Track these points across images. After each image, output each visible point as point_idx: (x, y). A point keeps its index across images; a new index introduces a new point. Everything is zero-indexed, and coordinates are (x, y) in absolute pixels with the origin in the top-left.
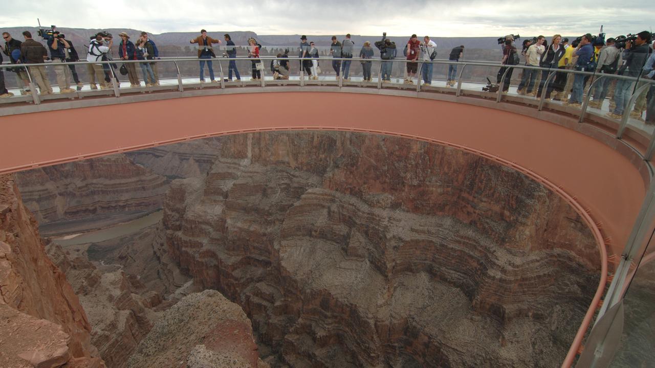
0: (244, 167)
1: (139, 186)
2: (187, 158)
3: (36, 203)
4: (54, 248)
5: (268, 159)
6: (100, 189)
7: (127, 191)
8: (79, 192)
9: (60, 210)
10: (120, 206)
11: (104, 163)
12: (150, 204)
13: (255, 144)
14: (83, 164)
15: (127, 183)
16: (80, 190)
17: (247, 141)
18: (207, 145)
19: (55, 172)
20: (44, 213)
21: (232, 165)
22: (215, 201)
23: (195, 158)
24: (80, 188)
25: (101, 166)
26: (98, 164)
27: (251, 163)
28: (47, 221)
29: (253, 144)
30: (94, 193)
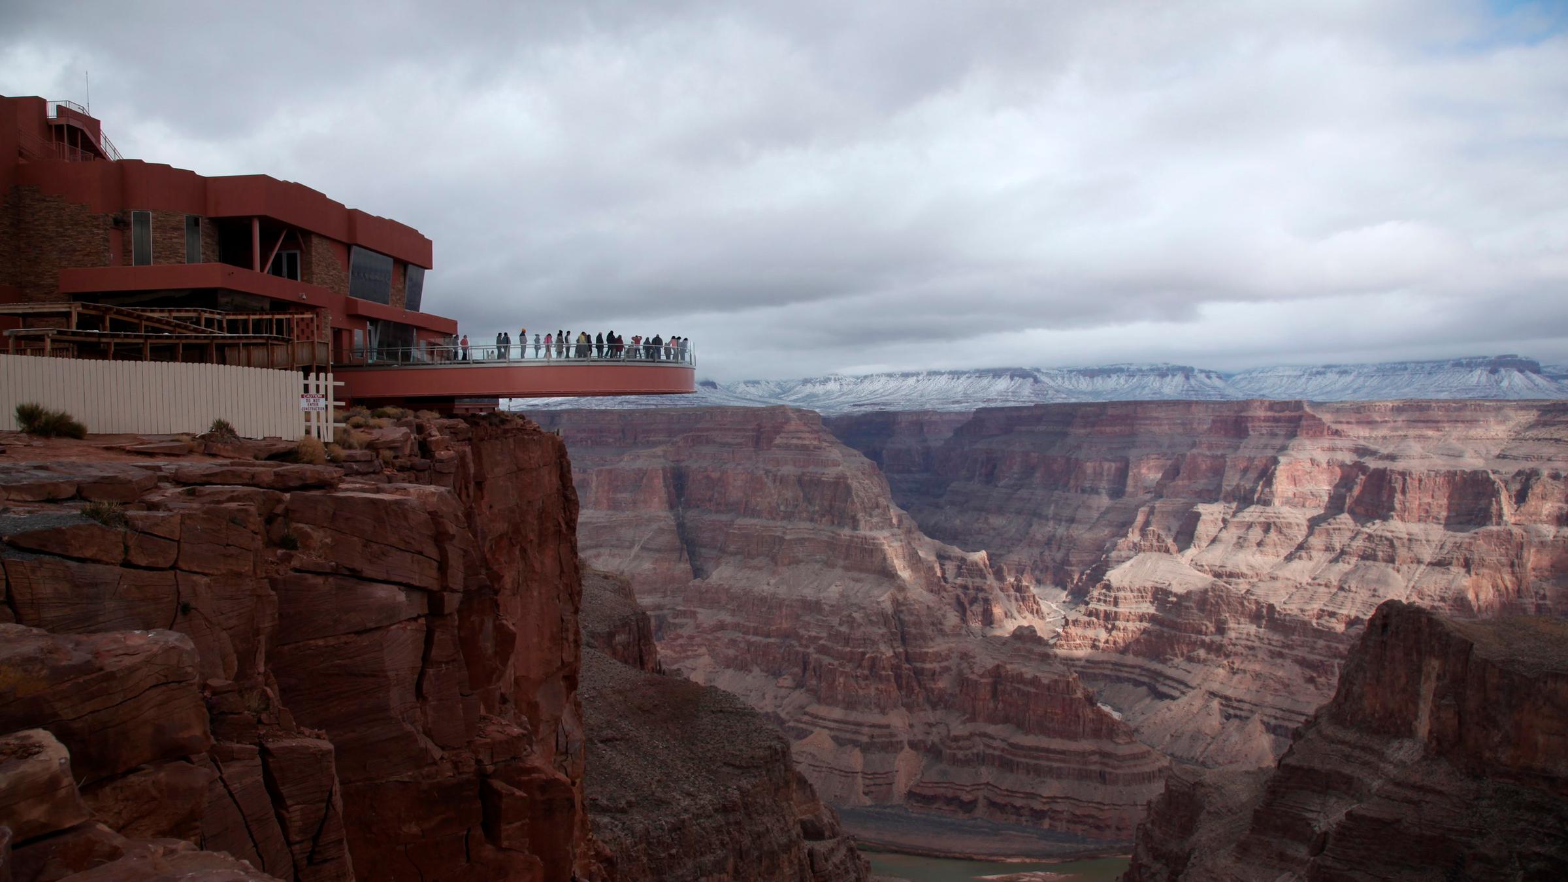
0: (1396, 766)
1: (1093, 767)
2: (1243, 713)
3: (859, 753)
4: (843, 850)
5: (1487, 754)
6: (997, 753)
7: (1058, 774)
8: (950, 748)
9: (901, 784)
10: (1032, 809)
11: (1021, 687)
12: (1108, 827)
13: (1443, 697)
14: (976, 681)
15: (1063, 752)
16: (954, 745)
17: (1419, 683)
18: (1311, 687)
19: (917, 689)
20: (867, 782)
21: (1357, 753)
22: (1282, 856)
23: (1265, 719)
24: (956, 739)
25: (1015, 695)
26: (1009, 688)
27: (1424, 758)
28: (868, 801)
29: (1439, 694)
30: (983, 760)
